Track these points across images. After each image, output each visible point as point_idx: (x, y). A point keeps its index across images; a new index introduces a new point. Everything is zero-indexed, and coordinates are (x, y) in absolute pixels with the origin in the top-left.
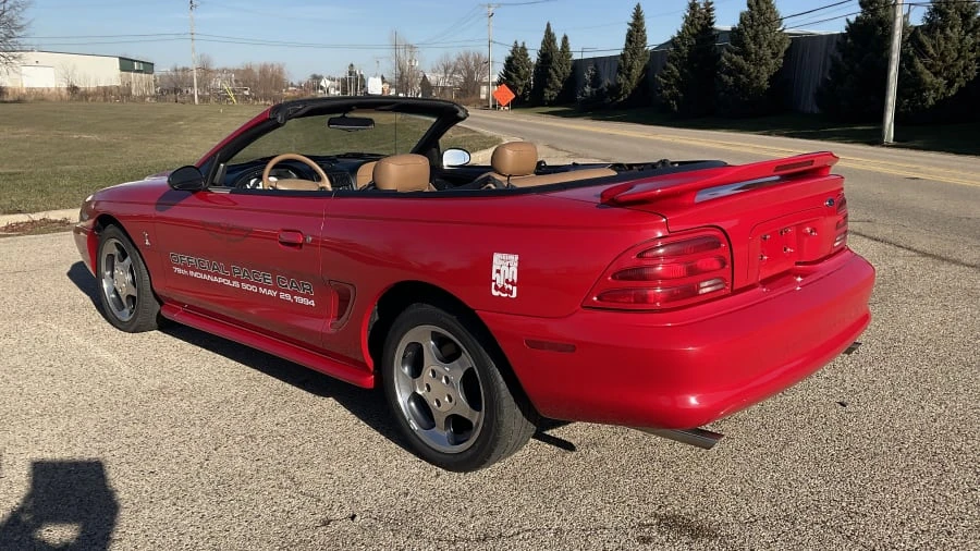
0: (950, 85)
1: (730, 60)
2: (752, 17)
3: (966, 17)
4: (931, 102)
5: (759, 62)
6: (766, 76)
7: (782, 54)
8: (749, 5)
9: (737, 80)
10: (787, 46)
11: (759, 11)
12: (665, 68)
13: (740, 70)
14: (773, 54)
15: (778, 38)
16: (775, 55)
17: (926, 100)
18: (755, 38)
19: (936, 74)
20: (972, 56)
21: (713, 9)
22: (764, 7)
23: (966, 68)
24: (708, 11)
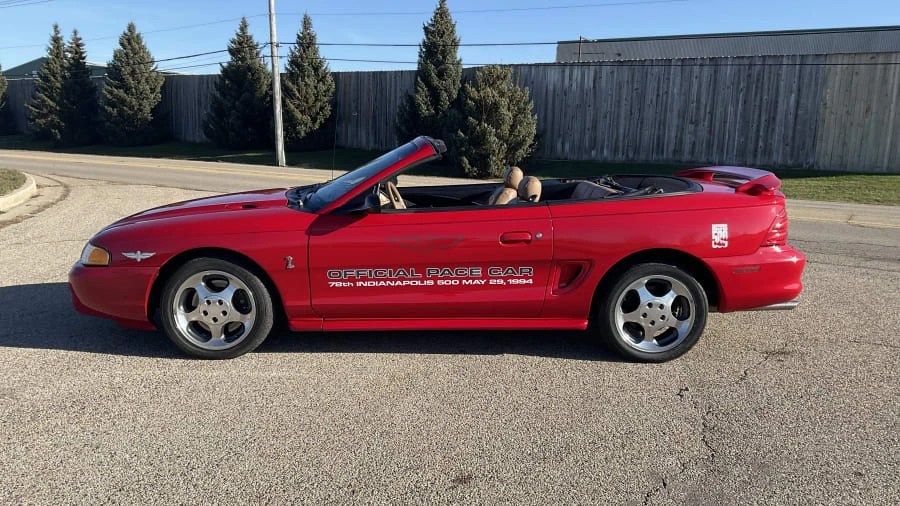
0: (314, 120)
1: (111, 93)
2: (127, 55)
3: (316, 69)
4: (303, 134)
5: (140, 96)
6: (147, 109)
7: (158, 90)
8: (122, 44)
9: (121, 113)
10: (162, 83)
11: (133, 49)
12: (34, 98)
13: (123, 102)
14: (151, 89)
15: (154, 74)
16: (153, 90)
17: (299, 133)
18: (133, 73)
19: (302, 112)
20: (325, 99)
21: (82, 45)
22: (137, 47)
23: (322, 109)
24: (78, 46)
